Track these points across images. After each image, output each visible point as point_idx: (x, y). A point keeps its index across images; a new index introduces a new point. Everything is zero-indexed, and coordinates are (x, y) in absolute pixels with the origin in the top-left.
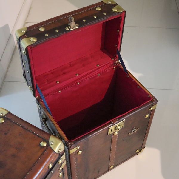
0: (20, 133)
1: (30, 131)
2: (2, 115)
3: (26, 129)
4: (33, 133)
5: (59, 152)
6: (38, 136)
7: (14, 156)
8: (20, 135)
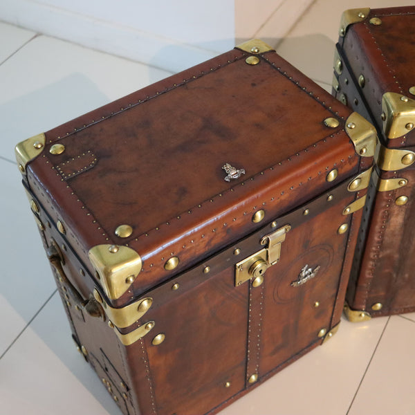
0: (286, 91)
1: (308, 93)
2: (256, 51)
3: (300, 87)
4: (313, 97)
5: (361, 151)
6: (324, 106)
7: (258, 126)
8: (284, 94)
